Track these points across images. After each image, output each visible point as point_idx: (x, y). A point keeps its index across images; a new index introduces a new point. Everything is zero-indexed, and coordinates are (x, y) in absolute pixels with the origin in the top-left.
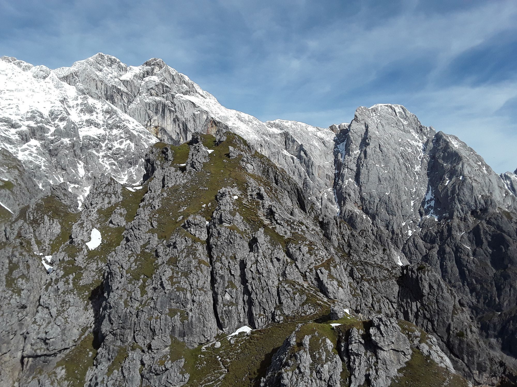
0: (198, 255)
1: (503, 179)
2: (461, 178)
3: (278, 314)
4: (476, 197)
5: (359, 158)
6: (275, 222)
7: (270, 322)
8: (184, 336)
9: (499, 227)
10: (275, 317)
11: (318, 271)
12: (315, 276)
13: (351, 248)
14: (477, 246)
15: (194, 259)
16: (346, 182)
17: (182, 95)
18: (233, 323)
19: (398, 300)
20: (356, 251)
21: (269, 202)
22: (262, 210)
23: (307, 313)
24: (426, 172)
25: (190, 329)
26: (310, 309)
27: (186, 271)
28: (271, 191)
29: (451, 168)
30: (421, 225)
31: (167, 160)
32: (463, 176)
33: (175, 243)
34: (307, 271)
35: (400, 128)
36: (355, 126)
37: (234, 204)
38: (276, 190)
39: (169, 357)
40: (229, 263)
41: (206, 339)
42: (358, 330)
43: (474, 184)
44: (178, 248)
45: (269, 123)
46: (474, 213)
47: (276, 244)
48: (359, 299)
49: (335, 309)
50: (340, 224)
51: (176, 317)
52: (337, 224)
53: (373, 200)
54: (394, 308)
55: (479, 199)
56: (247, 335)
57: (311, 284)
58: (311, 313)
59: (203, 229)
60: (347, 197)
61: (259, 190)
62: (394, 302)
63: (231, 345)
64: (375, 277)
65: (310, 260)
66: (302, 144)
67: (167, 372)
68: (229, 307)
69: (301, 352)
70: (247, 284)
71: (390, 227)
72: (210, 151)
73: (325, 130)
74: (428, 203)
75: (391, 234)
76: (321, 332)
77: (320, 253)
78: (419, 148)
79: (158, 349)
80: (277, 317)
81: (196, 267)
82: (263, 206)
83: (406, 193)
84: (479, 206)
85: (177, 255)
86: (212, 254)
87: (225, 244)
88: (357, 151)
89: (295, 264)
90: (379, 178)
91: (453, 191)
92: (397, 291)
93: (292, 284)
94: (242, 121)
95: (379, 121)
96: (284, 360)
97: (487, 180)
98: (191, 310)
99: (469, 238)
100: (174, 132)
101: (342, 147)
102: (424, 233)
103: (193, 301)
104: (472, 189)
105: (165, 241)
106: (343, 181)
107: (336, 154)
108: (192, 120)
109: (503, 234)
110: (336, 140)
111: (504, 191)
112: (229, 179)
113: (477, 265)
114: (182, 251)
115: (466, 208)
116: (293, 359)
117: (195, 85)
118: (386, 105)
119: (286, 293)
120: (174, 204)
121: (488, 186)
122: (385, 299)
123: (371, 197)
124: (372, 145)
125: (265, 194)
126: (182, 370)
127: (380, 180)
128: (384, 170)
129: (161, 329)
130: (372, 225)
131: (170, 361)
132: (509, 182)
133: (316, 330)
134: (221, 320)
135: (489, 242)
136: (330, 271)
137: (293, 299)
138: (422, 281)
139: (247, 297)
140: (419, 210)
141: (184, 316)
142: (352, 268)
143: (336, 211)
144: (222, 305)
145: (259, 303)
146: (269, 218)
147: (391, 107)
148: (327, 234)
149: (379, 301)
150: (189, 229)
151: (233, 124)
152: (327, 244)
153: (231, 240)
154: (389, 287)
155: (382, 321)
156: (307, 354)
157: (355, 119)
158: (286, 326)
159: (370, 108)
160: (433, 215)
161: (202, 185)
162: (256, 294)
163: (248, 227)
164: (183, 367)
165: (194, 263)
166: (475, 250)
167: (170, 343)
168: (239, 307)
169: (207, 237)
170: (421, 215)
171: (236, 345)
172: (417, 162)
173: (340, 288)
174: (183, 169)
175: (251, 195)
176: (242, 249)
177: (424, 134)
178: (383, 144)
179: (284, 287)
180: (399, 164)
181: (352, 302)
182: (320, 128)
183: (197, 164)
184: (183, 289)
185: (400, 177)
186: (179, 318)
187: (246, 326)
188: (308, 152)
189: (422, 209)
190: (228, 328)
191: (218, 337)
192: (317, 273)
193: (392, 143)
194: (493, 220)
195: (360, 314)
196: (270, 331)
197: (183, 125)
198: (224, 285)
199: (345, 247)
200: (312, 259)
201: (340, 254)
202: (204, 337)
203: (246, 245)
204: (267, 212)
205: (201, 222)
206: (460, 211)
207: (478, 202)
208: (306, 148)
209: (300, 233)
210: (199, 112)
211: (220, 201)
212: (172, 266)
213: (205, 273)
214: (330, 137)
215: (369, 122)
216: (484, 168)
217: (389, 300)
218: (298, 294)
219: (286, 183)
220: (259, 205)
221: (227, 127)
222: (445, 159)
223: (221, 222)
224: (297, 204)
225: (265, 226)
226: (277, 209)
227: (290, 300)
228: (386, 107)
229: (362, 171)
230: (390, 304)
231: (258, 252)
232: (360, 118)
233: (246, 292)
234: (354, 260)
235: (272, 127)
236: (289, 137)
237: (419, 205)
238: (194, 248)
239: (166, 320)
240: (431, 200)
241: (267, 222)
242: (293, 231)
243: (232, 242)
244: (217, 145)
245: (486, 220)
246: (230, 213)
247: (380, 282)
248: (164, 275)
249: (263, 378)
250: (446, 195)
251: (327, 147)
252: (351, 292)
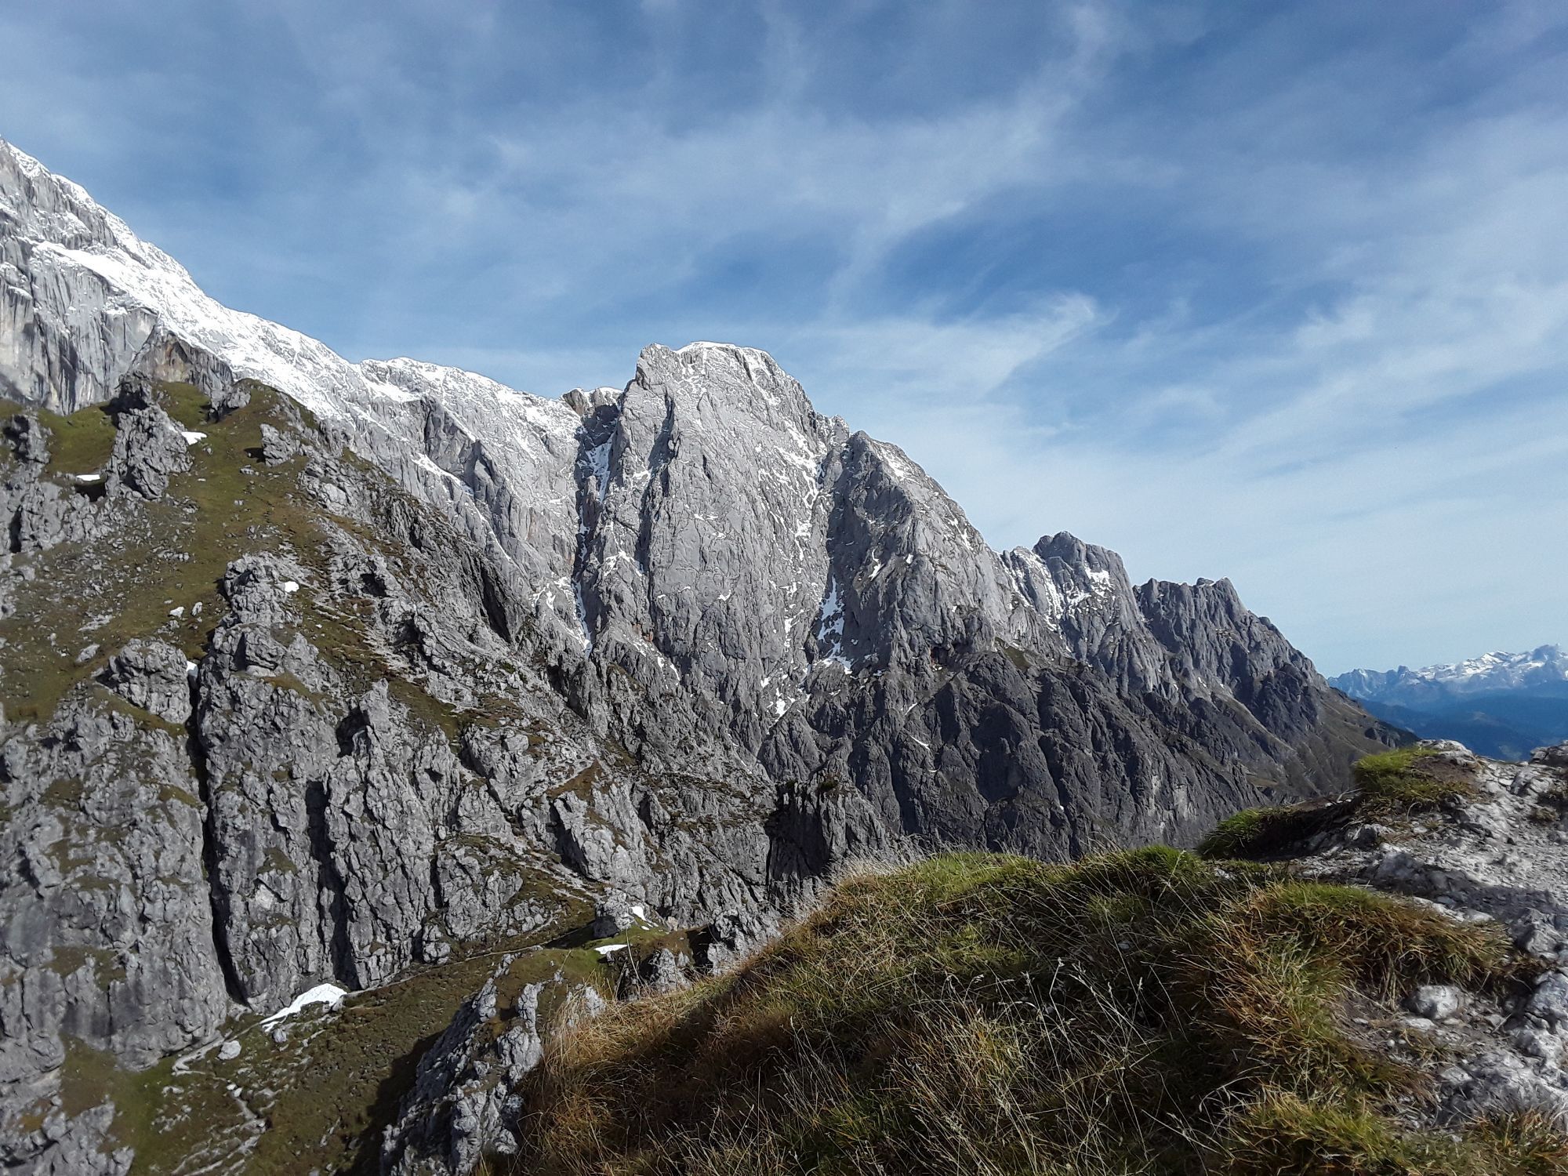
0: (157, 770)
1: (1008, 566)
2: (909, 561)
3: (433, 938)
4: (945, 612)
5: (649, 494)
6: (424, 664)
7: (406, 964)
8: (112, 1031)
9: (997, 690)
10: (422, 947)
11: (559, 804)
12: (547, 820)
13: (644, 740)
14: (945, 741)
15: (143, 783)
16: (611, 561)
17: (60, 248)
18: (282, 979)
19: (767, 877)
20: (658, 747)
21: (403, 604)
22: (381, 627)
23: (525, 927)
24: (824, 540)
25: (132, 1009)
26: (533, 915)
27: (115, 821)
28: (406, 571)
29: (886, 532)
30: (809, 684)
31: (26, 460)
32: (915, 556)
33: (71, 733)
34: (523, 806)
35: (758, 414)
36: (637, 399)
37: (285, 607)
38: (421, 569)
39: (58, 1101)
40: (270, 791)
41: (189, 1036)
42: (676, 954)
43: (941, 577)
44: (86, 751)
45: (374, 369)
46: (938, 652)
47: (429, 730)
48: (670, 876)
49: (610, 904)
50: (608, 674)
51: (80, 972)
52: (599, 675)
53: (685, 614)
54: (756, 900)
55: (951, 614)
56: (331, 1012)
57: (535, 842)
58: (537, 926)
59: (174, 687)
60: (613, 604)
61: (372, 565)
62: (757, 884)
63: (275, 1045)
64: (709, 818)
65: (533, 774)
66: (478, 442)
67: (52, 1151)
68: (268, 928)
69: (514, 1034)
70: (332, 855)
71: (729, 693)
72: (192, 437)
73: (551, 403)
74: (827, 627)
75: (730, 711)
76: (570, 971)
77: (564, 751)
78: (808, 474)
79: (17, 1080)
80: (430, 948)
81: (151, 810)
82: (384, 615)
83: (773, 596)
84: (952, 636)
85: (82, 771)
86: (208, 767)
87: (256, 732)
88: (643, 474)
89: (489, 786)
90: (702, 553)
91: (890, 595)
92: (766, 851)
93: (480, 844)
94: (278, 352)
95: (704, 390)
96: (461, 1065)
97: (971, 568)
98: (136, 948)
99: (926, 718)
100: (27, 371)
101: (599, 456)
102: (817, 706)
103: (143, 919)
104: (936, 591)
105: (33, 728)
106: (601, 559)
107: (581, 477)
108: (95, 335)
109: (1007, 707)
110: (584, 435)
111: (1010, 596)
112: (263, 529)
113: (944, 792)
114: (99, 760)
115: (921, 639)
116: (490, 1056)
117: (112, 220)
118: (724, 346)
119: (459, 872)
120: (64, 606)
121: (973, 583)
122: (733, 875)
123: (678, 607)
124: (684, 457)
125: (389, 579)
126: (106, 1140)
127: (704, 559)
128: (717, 531)
129: (28, 1017)
130: (680, 687)
131: (62, 1116)
132: (1021, 575)
133: (556, 968)
134: (240, 974)
135: (973, 729)
136: (591, 801)
137: (481, 890)
138: (829, 821)
139: (332, 894)
140: (805, 645)
141: (110, 968)
142: (647, 796)
143: (581, 646)
144: (245, 925)
145: (373, 910)
146: (406, 653)
147: (736, 355)
148: (578, 699)
149: (717, 884)
150: (123, 687)
151: (248, 359)
152: (577, 729)
153: (278, 720)
154: (744, 841)
155: (740, 926)
156: (530, 1037)
157: (637, 380)
158: (461, 969)
159: (679, 352)
160: (839, 658)
161: (167, 544)
162: (363, 883)
163: (334, 678)
164: (111, 1129)
165: (145, 795)
166: (941, 750)
167: (60, 1056)
168: (305, 929)
169: (188, 714)
170: (810, 659)
171: (293, 1046)
172: (802, 511)
173: (620, 848)
174: (95, 492)
175: (344, 582)
176: (313, 747)
177: (821, 436)
178: (713, 455)
179: (454, 857)
180: (757, 517)
181: (650, 886)
182: (534, 397)
183: (149, 477)
184: (104, 883)
185: (757, 550)
186: (90, 977)
187: (327, 985)
188: (499, 467)
189: (812, 640)
190: (264, 996)
191: (230, 1027)
192: (553, 809)
193: (738, 456)
194: (985, 673)
195: (671, 919)
196: (409, 991)
197: (62, 350)
198: (251, 860)
199: (629, 737)
200: (540, 770)
201: (612, 756)
202: (183, 1028)
203: (329, 735)
204: (397, 635)
205: (170, 665)
206: (907, 645)
207: (949, 624)
208: (491, 453)
209: (502, 694)
210: (122, 311)
211: (239, 598)
212: (62, 810)
213: (185, 826)
214: (566, 428)
215: (676, 389)
216: (965, 536)
217: (743, 878)
218: (497, 873)
219: (447, 551)
220: (369, 612)
221: (224, 368)
222: (871, 506)
223: (242, 662)
224: (483, 614)
225: (391, 676)
226: (430, 625)
227: (471, 894)
228: (724, 354)
229: (656, 531)
230: (746, 888)
231: (369, 754)
232: (651, 376)
233: (330, 878)
234: (652, 772)
235: (383, 380)
236: (437, 415)
237: (804, 630)
238: (143, 747)
239: (44, 984)
240: (836, 616)
241: (397, 663)
242: (480, 690)
243: (282, 725)
244: (217, 417)
245: (967, 670)
246: (275, 633)
247: (721, 830)
248: (32, 838)
249: (389, 1127)
250: (873, 606)
251: (557, 457)
252: (649, 860)
